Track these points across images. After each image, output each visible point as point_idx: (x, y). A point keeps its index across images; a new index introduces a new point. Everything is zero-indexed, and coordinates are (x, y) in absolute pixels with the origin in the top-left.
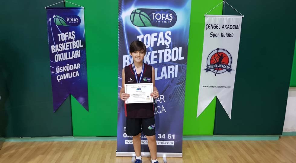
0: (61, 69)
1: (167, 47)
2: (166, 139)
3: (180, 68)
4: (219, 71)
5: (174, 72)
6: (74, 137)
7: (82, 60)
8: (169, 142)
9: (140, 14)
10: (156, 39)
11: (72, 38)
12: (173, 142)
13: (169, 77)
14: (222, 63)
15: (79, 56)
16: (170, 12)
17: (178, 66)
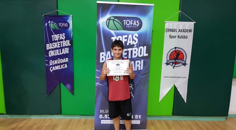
0: (53, 62)
1: (135, 46)
2: (134, 119)
3: (145, 62)
4: (176, 65)
5: (140, 66)
6: (62, 116)
7: (70, 56)
8: (136, 121)
9: (113, 20)
10: (126, 40)
12: (139, 121)
13: (136, 70)
14: (178, 59)
15: (68, 52)
16: (137, 19)
17: (144, 61)
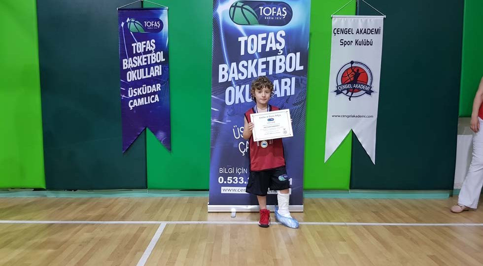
0: (135, 92)
1: (280, 52)
3: (298, 81)
4: (354, 93)
5: (289, 88)
6: (148, 191)
7: (163, 79)
9: (242, 7)
10: (264, 42)
11: (150, 49)
13: (283, 95)
14: (358, 82)
15: (160, 73)
16: (283, 5)
17: (296, 79)
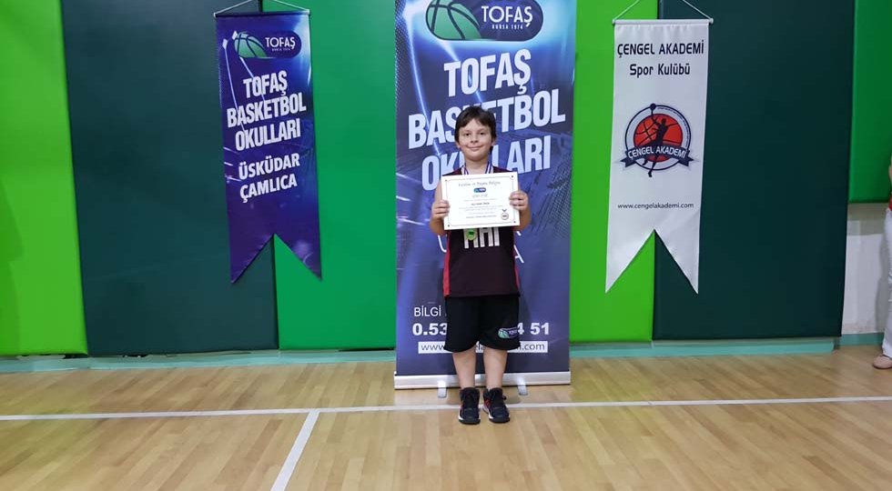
0: (251, 170)
1: (522, 90)
2: (528, 337)
3: (556, 143)
4: (657, 164)
5: (540, 156)
6: (279, 352)
8: (535, 343)
9: (449, 8)
11: (278, 88)
12: (546, 343)
14: (664, 142)
16: (526, 1)
17: (552, 138)
